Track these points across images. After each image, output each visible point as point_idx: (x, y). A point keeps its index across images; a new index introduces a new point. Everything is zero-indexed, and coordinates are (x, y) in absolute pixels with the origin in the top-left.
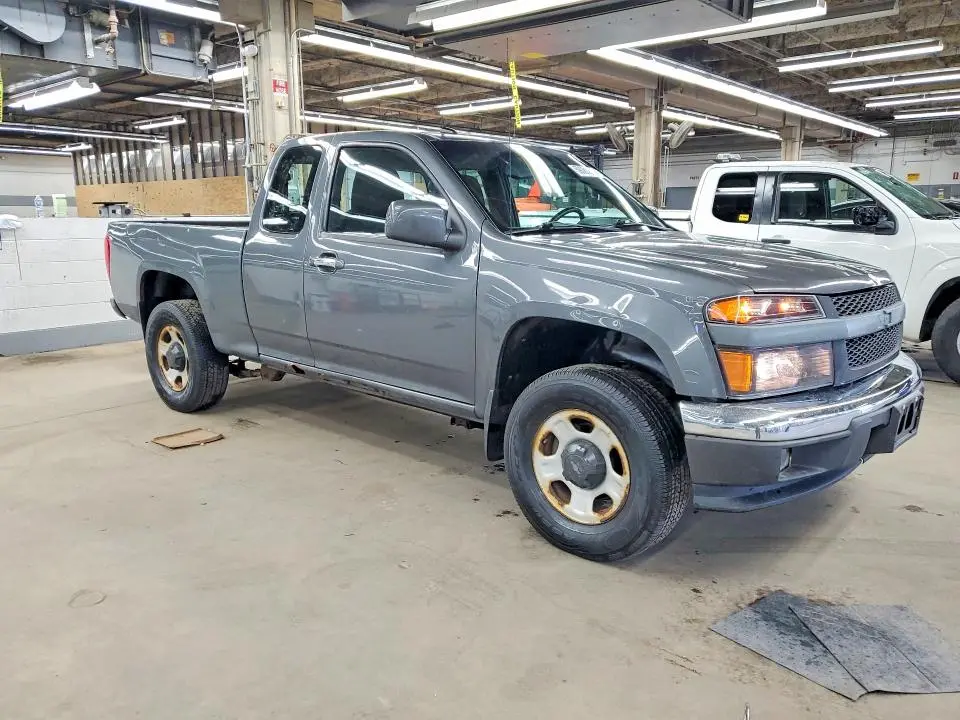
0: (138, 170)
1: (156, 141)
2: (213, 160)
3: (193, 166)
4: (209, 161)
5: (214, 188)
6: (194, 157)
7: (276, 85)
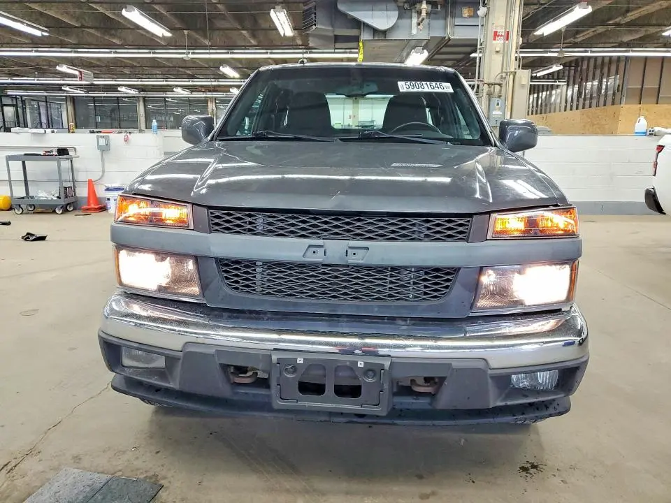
0: (546, 105)
1: (558, 83)
2: (591, 95)
3: (578, 101)
4: (589, 96)
5: (588, 116)
6: (580, 93)
7: (496, 35)
